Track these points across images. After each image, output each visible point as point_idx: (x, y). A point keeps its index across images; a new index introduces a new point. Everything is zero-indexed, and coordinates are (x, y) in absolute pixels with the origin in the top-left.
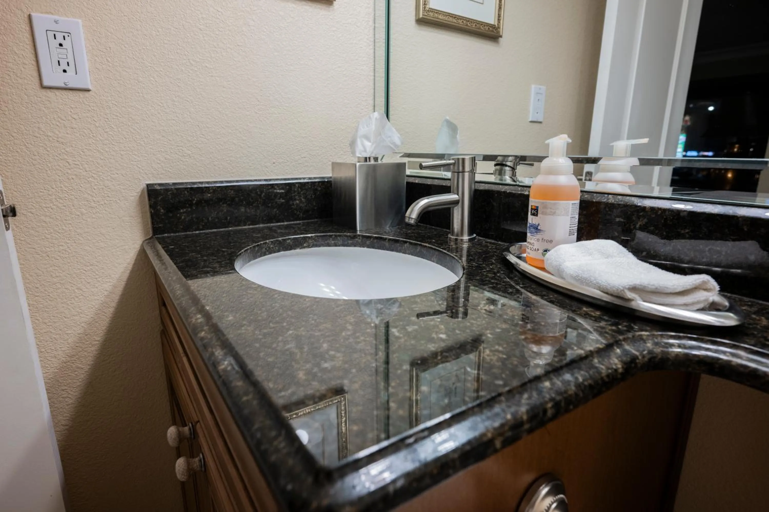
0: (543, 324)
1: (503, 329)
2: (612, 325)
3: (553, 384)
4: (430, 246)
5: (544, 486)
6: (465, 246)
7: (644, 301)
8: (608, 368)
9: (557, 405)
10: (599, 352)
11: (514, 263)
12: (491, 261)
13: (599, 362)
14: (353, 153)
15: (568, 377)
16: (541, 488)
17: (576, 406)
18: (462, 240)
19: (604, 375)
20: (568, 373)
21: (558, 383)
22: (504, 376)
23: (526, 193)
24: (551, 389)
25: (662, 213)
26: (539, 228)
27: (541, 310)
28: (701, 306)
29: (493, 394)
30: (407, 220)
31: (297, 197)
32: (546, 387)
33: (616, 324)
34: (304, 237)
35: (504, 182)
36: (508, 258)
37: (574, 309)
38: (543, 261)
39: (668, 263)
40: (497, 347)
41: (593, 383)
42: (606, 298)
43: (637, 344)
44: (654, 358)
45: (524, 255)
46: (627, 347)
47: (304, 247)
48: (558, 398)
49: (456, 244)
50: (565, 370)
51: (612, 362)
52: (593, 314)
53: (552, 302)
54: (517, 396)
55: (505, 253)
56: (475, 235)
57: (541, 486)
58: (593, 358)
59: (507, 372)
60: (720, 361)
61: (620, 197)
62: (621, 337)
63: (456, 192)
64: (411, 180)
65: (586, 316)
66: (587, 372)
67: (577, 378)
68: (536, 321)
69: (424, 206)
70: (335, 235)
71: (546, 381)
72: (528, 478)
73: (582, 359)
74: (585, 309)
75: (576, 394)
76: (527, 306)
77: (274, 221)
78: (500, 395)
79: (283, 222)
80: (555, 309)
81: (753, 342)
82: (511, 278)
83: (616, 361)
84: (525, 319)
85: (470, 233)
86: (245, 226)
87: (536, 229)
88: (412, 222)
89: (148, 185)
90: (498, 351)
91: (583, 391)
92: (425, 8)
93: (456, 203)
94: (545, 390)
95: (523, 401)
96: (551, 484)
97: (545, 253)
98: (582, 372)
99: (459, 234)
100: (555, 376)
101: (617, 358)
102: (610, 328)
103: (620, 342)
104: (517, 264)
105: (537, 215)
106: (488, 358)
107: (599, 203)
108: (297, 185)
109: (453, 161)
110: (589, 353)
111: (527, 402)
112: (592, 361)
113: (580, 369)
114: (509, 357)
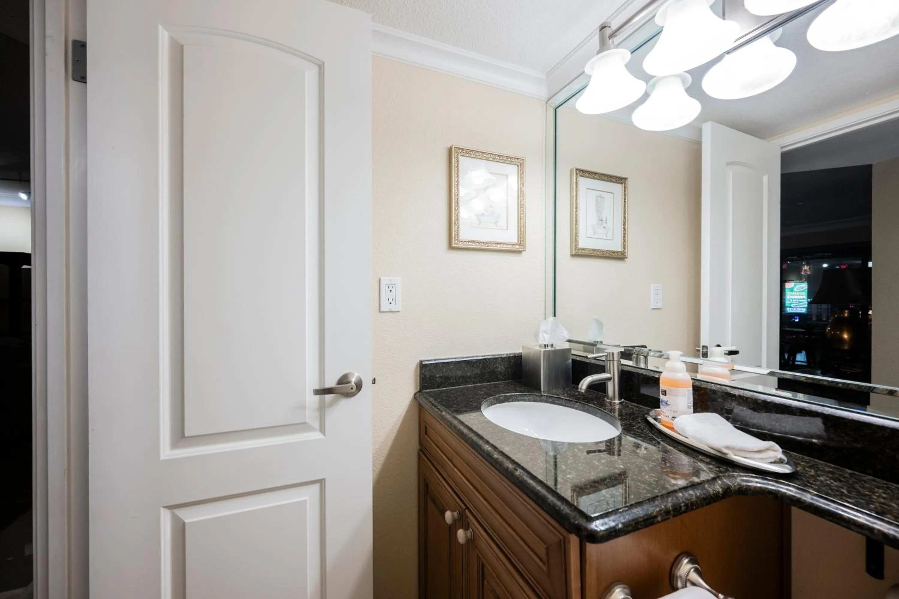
0: (676, 464)
1: (653, 465)
2: (716, 467)
3: (683, 495)
4: (594, 406)
5: (685, 558)
6: (617, 407)
7: (735, 455)
8: (714, 490)
9: (686, 505)
10: (708, 481)
11: (653, 423)
12: (638, 421)
13: (708, 487)
14: (537, 341)
15: (691, 492)
16: (684, 559)
17: (697, 508)
18: (614, 403)
19: (711, 493)
20: (691, 490)
21: (686, 495)
22: (658, 488)
23: (657, 376)
24: (682, 497)
25: (746, 399)
26: (668, 403)
27: (675, 456)
28: (773, 460)
29: (654, 496)
30: (579, 390)
31: (499, 367)
32: (680, 496)
33: (719, 467)
34: (510, 395)
35: (639, 367)
36: (648, 419)
37: (694, 456)
38: (672, 424)
39: (755, 430)
40: (652, 474)
41: (705, 497)
42: (713, 452)
43: (732, 479)
44: (742, 488)
45: (659, 417)
46: (725, 480)
47: (510, 401)
48: (687, 502)
49: (611, 405)
50: (689, 489)
51: (716, 487)
52: (705, 460)
53: (680, 451)
54: (666, 498)
55: (646, 416)
56: (623, 400)
57: (683, 558)
58: (705, 484)
59: (660, 487)
60: (780, 493)
61: (719, 386)
62: (721, 475)
63: (609, 372)
64: (574, 357)
65: (701, 461)
66: (701, 491)
67: (696, 494)
68: (672, 462)
69: (590, 382)
70: (529, 395)
71: (680, 493)
72: (675, 554)
73: (699, 484)
74: (700, 457)
75: (697, 502)
76: (666, 453)
77: (486, 382)
78: (657, 496)
79: (491, 382)
80: (682, 456)
81: (799, 483)
82: (653, 434)
83: (718, 487)
84: (664, 460)
85: (620, 398)
86: (470, 385)
87: (667, 404)
88: (583, 391)
89: (421, 362)
90: (652, 476)
91: (700, 501)
92: (576, 248)
93: (609, 379)
94: (680, 497)
95: (669, 501)
96: (689, 557)
97: (673, 419)
98: (699, 491)
99: (613, 398)
100: (684, 491)
101: (719, 486)
102: (715, 469)
103: (720, 478)
104: (655, 424)
105: (666, 395)
106: (648, 480)
107: (705, 389)
108: (500, 359)
109: (606, 354)
110: (702, 481)
111: (671, 501)
112: (705, 485)
113: (698, 489)
114: (659, 480)
